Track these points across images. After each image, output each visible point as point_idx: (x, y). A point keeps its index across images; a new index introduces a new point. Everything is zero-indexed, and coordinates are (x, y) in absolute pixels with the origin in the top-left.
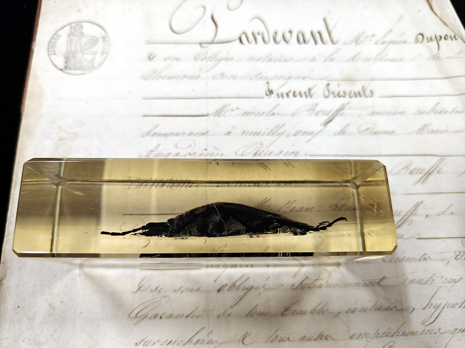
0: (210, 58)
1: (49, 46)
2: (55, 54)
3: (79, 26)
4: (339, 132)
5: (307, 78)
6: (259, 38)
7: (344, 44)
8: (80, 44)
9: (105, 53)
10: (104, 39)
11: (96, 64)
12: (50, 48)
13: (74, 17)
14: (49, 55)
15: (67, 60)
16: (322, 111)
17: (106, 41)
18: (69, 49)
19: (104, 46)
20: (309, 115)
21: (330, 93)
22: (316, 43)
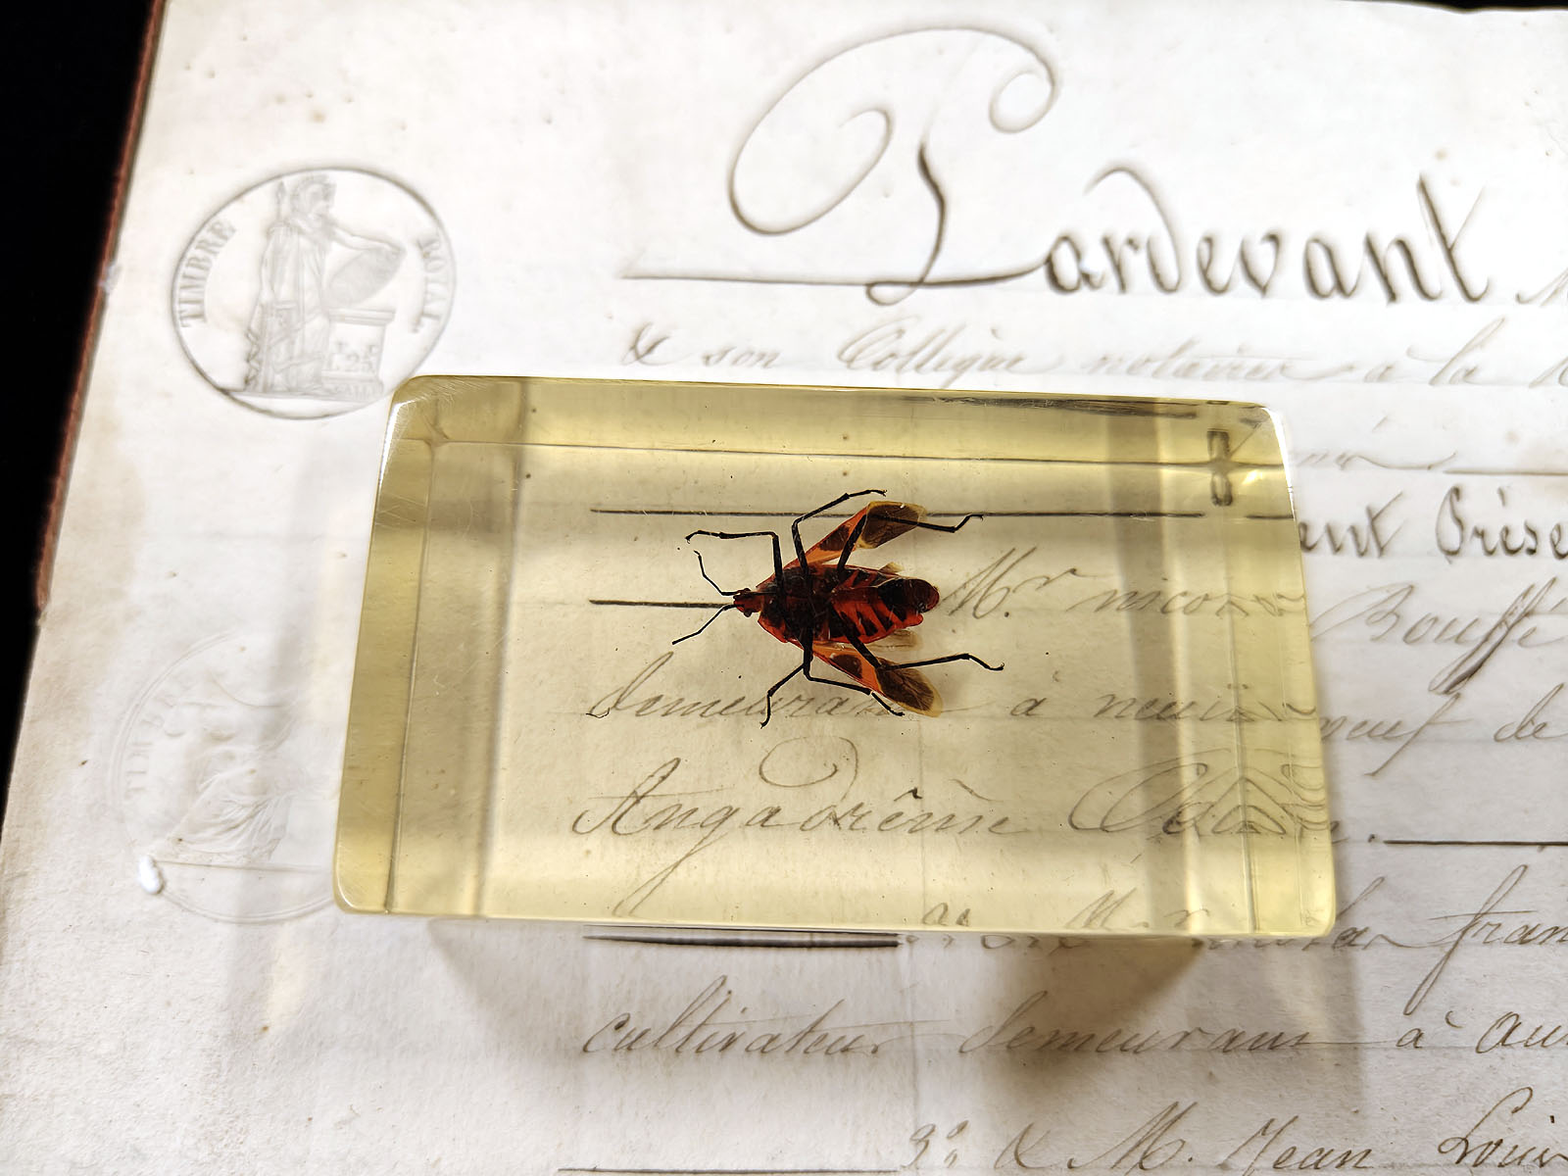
0: (914, 353)
1: (175, 276)
2: (199, 316)
3: (315, 188)
4: (1521, 728)
5: (1363, 458)
6: (1136, 264)
7: (1518, 298)
8: (320, 270)
9: (430, 316)
10: (427, 249)
11: (387, 371)
12: (184, 287)
13: (295, 145)
14: (175, 319)
15: (255, 345)
16: (1436, 620)
17: (436, 258)
18: (266, 297)
19: (427, 281)
20: (1375, 639)
21: (1469, 531)
22: (1392, 296)
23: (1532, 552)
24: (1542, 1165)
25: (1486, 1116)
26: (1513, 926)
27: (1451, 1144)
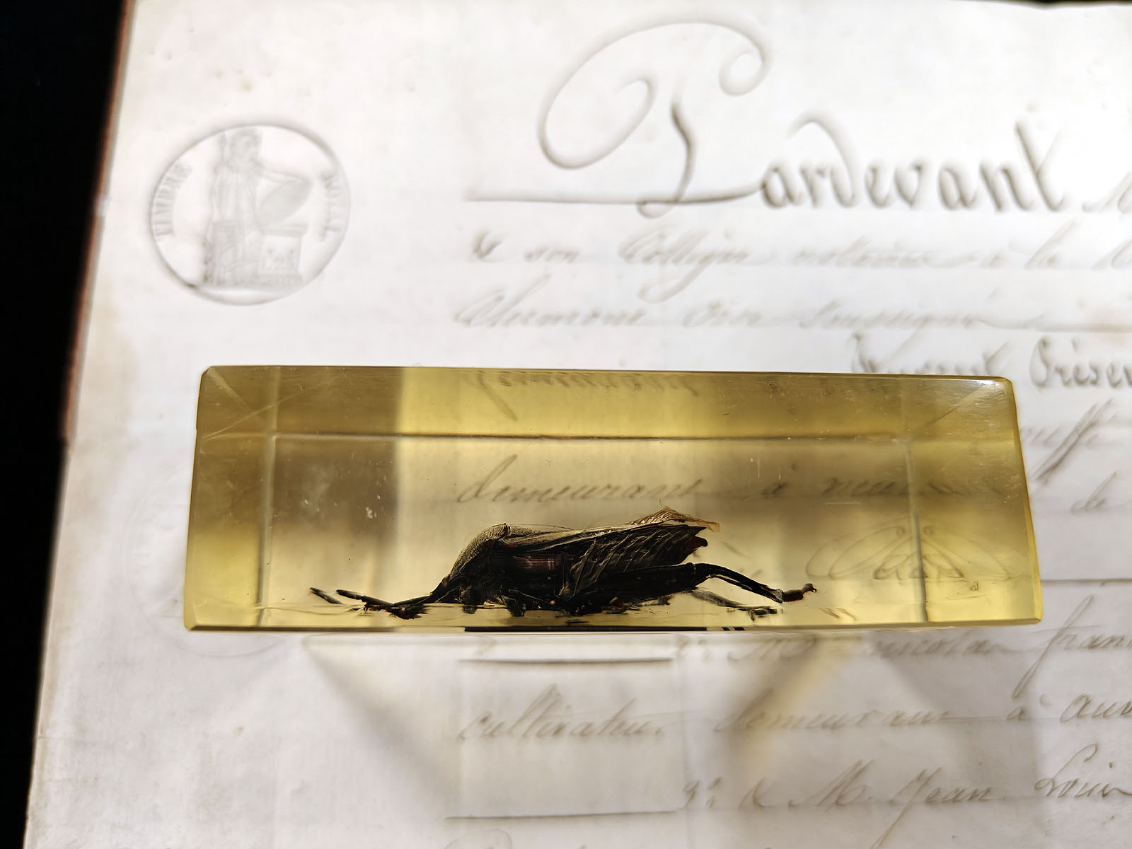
0: (672, 252)
1: (151, 204)
2: (170, 232)
4: (1089, 503)
5: (980, 320)
6: (825, 186)
7: (1086, 208)
9: (332, 229)
10: (329, 181)
11: (304, 267)
12: (157, 213)
14: (152, 234)
15: (209, 250)
17: (336, 188)
18: (216, 217)
19: (330, 204)
21: (1053, 368)
22: (999, 205)
23: (1094, 383)
24: (1104, 795)
25: (1067, 764)
26: (1085, 638)
27: (1042, 784)
